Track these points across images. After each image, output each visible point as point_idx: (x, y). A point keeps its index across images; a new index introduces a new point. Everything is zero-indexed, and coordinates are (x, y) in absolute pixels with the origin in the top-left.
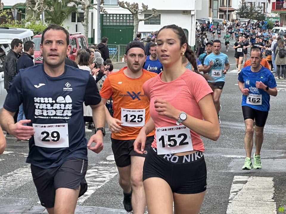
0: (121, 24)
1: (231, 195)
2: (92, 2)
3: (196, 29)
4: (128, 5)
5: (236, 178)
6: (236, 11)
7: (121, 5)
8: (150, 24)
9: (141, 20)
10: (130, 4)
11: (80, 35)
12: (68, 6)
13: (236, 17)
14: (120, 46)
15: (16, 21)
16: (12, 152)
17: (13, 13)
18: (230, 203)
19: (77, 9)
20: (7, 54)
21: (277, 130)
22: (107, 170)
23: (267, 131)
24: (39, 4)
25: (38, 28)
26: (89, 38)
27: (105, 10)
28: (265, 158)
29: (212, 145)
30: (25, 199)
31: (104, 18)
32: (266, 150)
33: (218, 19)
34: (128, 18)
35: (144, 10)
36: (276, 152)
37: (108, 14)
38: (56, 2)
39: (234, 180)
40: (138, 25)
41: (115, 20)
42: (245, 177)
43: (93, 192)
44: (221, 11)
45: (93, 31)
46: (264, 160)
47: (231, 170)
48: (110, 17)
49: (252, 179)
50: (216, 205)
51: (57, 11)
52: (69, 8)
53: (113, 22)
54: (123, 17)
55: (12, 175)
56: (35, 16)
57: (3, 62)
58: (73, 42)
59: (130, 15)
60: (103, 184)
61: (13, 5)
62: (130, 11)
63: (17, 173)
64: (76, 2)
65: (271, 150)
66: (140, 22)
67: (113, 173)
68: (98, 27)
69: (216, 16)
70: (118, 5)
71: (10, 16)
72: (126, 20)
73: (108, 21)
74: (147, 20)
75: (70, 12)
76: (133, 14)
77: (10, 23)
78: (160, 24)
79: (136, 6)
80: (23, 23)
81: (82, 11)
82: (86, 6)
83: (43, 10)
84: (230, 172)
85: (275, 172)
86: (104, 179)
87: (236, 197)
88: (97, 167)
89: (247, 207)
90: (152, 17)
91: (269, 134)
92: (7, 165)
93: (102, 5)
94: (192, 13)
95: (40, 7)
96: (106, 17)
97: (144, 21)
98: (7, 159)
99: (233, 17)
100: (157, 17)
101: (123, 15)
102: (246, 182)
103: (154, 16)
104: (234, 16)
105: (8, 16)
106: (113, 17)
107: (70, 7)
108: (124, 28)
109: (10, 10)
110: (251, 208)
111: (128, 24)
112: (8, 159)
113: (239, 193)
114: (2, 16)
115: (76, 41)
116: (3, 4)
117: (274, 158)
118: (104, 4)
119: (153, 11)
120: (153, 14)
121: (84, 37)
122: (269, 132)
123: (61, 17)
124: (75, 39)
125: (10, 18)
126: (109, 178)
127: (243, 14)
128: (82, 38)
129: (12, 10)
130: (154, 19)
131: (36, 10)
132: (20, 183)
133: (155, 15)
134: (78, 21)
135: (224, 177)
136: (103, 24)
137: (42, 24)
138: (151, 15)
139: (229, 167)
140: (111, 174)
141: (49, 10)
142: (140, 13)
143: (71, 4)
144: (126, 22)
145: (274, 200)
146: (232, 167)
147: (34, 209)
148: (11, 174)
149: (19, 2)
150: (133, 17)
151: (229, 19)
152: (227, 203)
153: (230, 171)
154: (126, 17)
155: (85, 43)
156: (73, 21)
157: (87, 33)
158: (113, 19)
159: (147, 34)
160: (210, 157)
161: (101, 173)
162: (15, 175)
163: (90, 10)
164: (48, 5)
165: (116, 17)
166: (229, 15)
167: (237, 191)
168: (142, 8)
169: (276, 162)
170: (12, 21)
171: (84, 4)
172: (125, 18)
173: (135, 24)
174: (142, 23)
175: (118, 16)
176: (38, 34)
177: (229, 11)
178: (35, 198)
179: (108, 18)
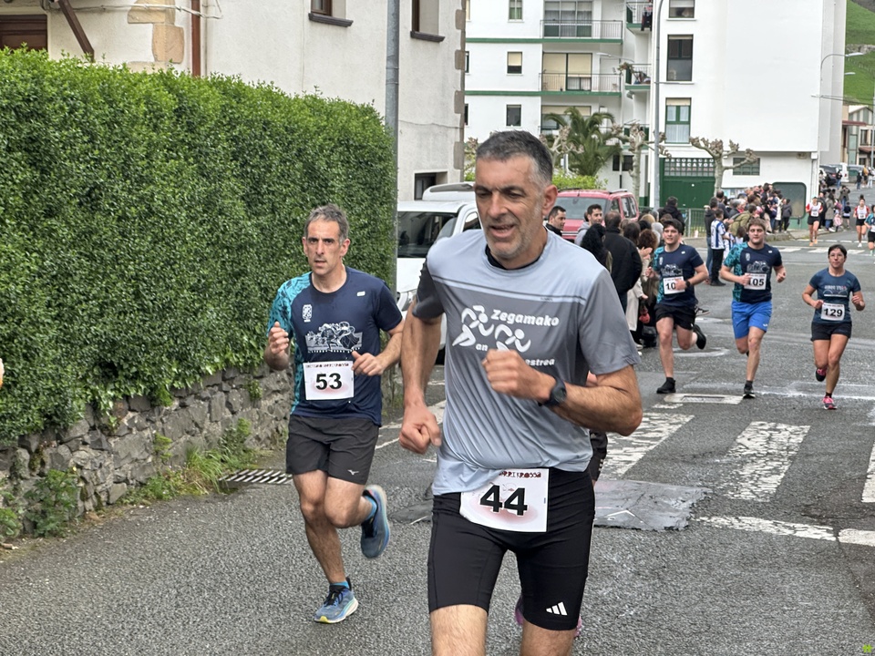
0: (694, 175)
1: (872, 466)
2: (646, 139)
4: (705, 143)
7: (695, 143)
8: (744, 174)
9: (727, 168)
10: (710, 142)
11: (626, 194)
12: (607, 144)
14: (693, 211)
18: (869, 480)
19: (621, 149)
22: (664, 420)
24: (559, 142)
26: (641, 198)
27: (667, 151)
31: (667, 165)
33: (858, 165)
34: (706, 165)
35: (732, 151)
37: (673, 158)
38: (588, 137)
40: (721, 176)
41: (685, 168)
43: (641, 456)
44: (862, 152)
45: (648, 186)
48: (675, 162)
51: (588, 152)
52: (609, 147)
53: (681, 171)
54: (697, 163)
58: (614, 205)
59: (708, 159)
60: (657, 443)
62: (710, 153)
64: (620, 138)
66: (726, 171)
67: (674, 424)
68: (656, 180)
69: (854, 161)
70: (689, 143)
72: (703, 167)
73: (672, 169)
74: (737, 169)
75: (611, 155)
76: (714, 158)
78: (759, 175)
79: (719, 145)
81: (631, 152)
82: (637, 145)
83: (566, 152)
84: (870, 426)
86: (660, 435)
88: (649, 414)
90: (745, 163)
93: (663, 144)
94: (814, 156)
95: (561, 146)
96: (670, 162)
97: (733, 169)
100: (755, 162)
101: (697, 159)
103: (749, 161)
106: (681, 163)
107: (611, 146)
108: (700, 181)
111: (706, 175)
115: (618, 204)
118: (666, 142)
119: (747, 153)
120: (747, 159)
121: (633, 197)
123: (595, 164)
124: (618, 200)
126: (667, 434)
128: (628, 198)
130: (749, 166)
131: (555, 151)
133: (751, 160)
134: (624, 170)
135: (860, 434)
136: (663, 174)
137: (564, 175)
138: (743, 159)
140: (671, 427)
141: (576, 150)
142: (726, 157)
143: (612, 142)
144: (703, 172)
146: (873, 418)
150: (714, 163)
152: (864, 478)
153: (871, 424)
154: (703, 163)
155: (633, 206)
156: (616, 168)
157: (637, 190)
158: (681, 167)
159: (737, 190)
161: (654, 425)
163: (643, 151)
164: (574, 143)
168: (729, 149)
171: (633, 142)
172: (700, 165)
173: (716, 175)
174: (728, 174)
175: (689, 161)
179: (672, 165)
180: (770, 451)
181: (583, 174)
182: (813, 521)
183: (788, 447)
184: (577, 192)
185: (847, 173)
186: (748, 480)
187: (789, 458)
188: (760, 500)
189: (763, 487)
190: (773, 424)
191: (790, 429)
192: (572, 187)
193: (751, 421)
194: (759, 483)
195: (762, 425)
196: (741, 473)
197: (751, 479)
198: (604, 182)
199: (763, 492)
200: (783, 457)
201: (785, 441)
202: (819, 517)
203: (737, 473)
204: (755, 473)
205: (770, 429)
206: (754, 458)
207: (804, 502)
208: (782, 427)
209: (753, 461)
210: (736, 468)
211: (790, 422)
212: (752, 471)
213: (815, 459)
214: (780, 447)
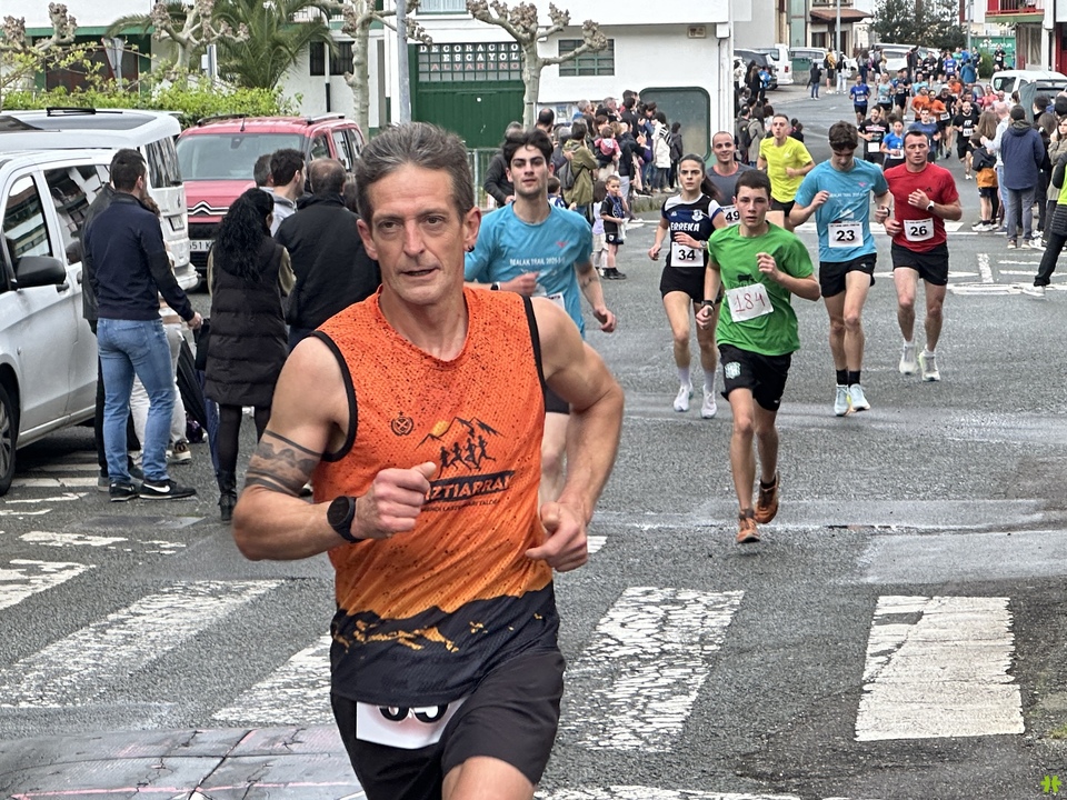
0: (480, 78)
1: (871, 666)
2: (379, 5)
3: (736, 84)
4: (501, 11)
5: (887, 604)
6: (869, 21)
7: (479, 11)
8: (580, 74)
9: (548, 63)
10: (510, 8)
11: (341, 122)
12: (296, 20)
13: (870, 41)
14: (480, 153)
15: (120, 81)
16: (123, 539)
17: (108, 52)
18: (868, 695)
19: (327, 29)
20: (91, 198)
21: (1017, 431)
23: (983, 436)
24: (197, 19)
25: (196, 101)
26: (371, 130)
27: (422, 30)
28: (978, 531)
29: (802, 492)
30: (171, 706)
31: (423, 59)
32: (982, 501)
33: (809, 47)
34: (503, 57)
35: (557, 26)
36: (1016, 506)
37: (435, 44)
38: (257, 7)
39: (878, 612)
40: (538, 78)
41: (461, 65)
42: (914, 597)
44: (817, 20)
45: (386, 104)
46: (977, 534)
47: (866, 575)
48: (441, 53)
49: (937, 604)
50: (820, 703)
51: (259, 39)
52: (300, 27)
53: (452, 72)
54: (486, 53)
55: (122, 621)
56: (184, 59)
57: (79, 227)
58: (319, 147)
59: (508, 44)
61: (108, 23)
62: (509, 30)
63: (138, 615)
64: (323, 7)
65: (1000, 501)
66: (546, 67)
68: (402, 91)
69: (802, 39)
70: (467, 13)
71: (99, 65)
72: (498, 62)
73: (435, 67)
74: (568, 63)
75: (306, 41)
76: (519, 42)
77: (102, 89)
78: (613, 74)
79: (528, 14)
80: (146, 88)
81: (346, 35)
82: (359, 20)
83: (212, 39)
84: (863, 585)
85: (1013, 576)
87: (885, 671)
89: (925, 706)
90: (584, 51)
91: (992, 445)
92: (106, 586)
93: (412, 15)
94: (722, 32)
95: (200, 30)
96: (429, 53)
97: (560, 63)
98: (106, 564)
99: (857, 41)
100: (603, 48)
101: (485, 45)
102: (920, 615)
103: (590, 46)
104: (861, 36)
105: (93, 64)
106: (452, 53)
107: (304, 23)
108: (492, 90)
109: (100, 43)
110: (938, 706)
111: (504, 77)
112: (109, 564)
113: (895, 656)
114: (71, 67)
115: (326, 143)
116: (73, 20)
117: (1009, 529)
118: (420, 11)
119: (588, 29)
120: (588, 41)
121: (356, 129)
122: (992, 437)
123: (273, 62)
124: (326, 136)
125: (100, 72)
127: (891, 28)
128: (347, 132)
129: (105, 44)
130: (590, 56)
131: (188, 39)
132: (151, 649)
133: (594, 44)
134: (333, 73)
135: (844, 601)
136: (417, 77)
137: (210, 88)
138: (580, 43)
139: (859, 565)
141: (231, 36)
142: (545, 39)
143: (305, 15)
144: (498, 71)
145: (1012, 678)
146: (869, 567)
147: (201, 740)
148: (121, 617)
149: (128, 14)
150: (519, 52)
151: (843, 48)
152: (857, 692)
153: (864, 580)
154: (498, 52)
155: (357, 147)
156: (317, 70)
157: (364, 113)
158: (452, 62)
159: (570, 107)
160: (796, 533)
162: (133, 621)
163: (371, 32)
164: (228, 20)
165: (463, 53)
166: (844, 34)
167: (890, 651)
168: (549, 22)
169: (1016, 541)
170: (105, 80)
171: (350, 14)
172: (492, 56)
173: (526, 77)
174: (549, 74)
175: (469, 48)
176: (196, 124)
177: (845, 21)
178: (205, 700)
179: (433, 58)
180: (666, 647)
181: (250, 86)
182: (760, 785)
183: (702, 637)
184: (240, 123)
185: (789, 64)
186: (625, 708)
187: (706, 660)
188: (651, 750)
189: (657, 723)
190: (668, 591)
191: (704, 600)
192: (228, 113)
193: (625, 586)
194: (648, 713)
195: (648, 593)
196: (610, 696)
197: (632, 706)
198: (294, 101)
199: (656, 733)
200: (692, 657)
201: (696, 623)
202: (772, 777)
203: (602, 695)
204: (638, 694)
205: (665, 602)
206: (636, 663)
207: (740, 747)
208: (687, 595)
209: (633, 670)
210: (599, 685)
211: (702, 584)
212: (632, 691)
213: (757, 658)
214: (687, 638)
